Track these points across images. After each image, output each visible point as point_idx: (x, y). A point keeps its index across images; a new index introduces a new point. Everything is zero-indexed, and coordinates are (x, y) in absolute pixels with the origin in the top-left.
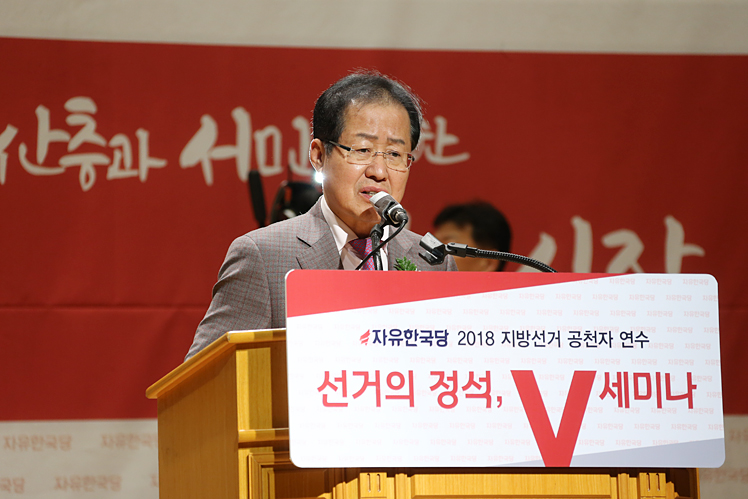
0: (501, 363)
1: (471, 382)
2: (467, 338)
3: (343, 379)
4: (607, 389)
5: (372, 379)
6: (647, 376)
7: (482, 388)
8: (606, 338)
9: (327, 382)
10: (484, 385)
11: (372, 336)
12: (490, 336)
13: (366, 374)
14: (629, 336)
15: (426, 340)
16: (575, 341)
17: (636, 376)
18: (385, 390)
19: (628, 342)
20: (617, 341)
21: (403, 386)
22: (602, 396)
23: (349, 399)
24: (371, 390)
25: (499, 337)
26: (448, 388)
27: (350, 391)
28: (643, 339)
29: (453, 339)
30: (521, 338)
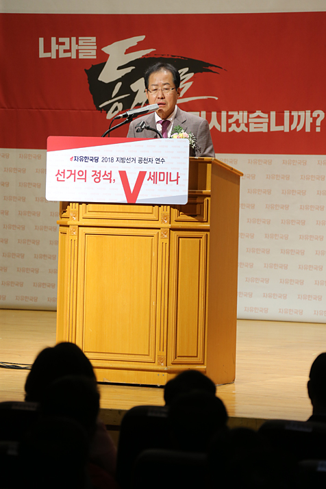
0: (116, 168)
1: (105, 174)
2: (105, 160)
3: (64, 172)
4: (150, 177)
5: (73, 172)
6: (164, 173)
7: (109, 176)
8: (151, 160)
9: (58, 173)
10: (109, 175)
11: (74, 159)
12: (112, 159)
13: (71, 171)
14: (159, 160)
15: (91, 160)
16: (140, 161)
17: (160, 173)
18: (77, 176)
19: (158, 162)
20: (154, 161)
21: (82, 175)
22: (148, 180)
23: (65, 179)
24: (73, 176)
25: (115, 160)
26: (97, 176)
27: (66, 176)
28: (163, 161)
29: (100, 160)
30: (123, 160)
